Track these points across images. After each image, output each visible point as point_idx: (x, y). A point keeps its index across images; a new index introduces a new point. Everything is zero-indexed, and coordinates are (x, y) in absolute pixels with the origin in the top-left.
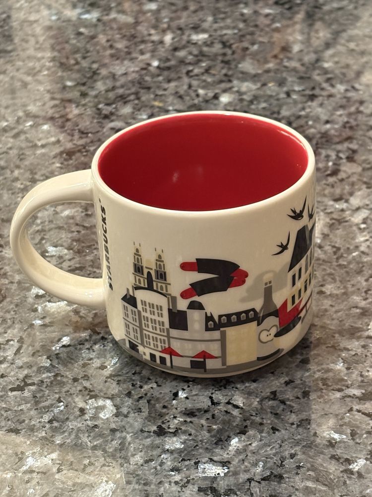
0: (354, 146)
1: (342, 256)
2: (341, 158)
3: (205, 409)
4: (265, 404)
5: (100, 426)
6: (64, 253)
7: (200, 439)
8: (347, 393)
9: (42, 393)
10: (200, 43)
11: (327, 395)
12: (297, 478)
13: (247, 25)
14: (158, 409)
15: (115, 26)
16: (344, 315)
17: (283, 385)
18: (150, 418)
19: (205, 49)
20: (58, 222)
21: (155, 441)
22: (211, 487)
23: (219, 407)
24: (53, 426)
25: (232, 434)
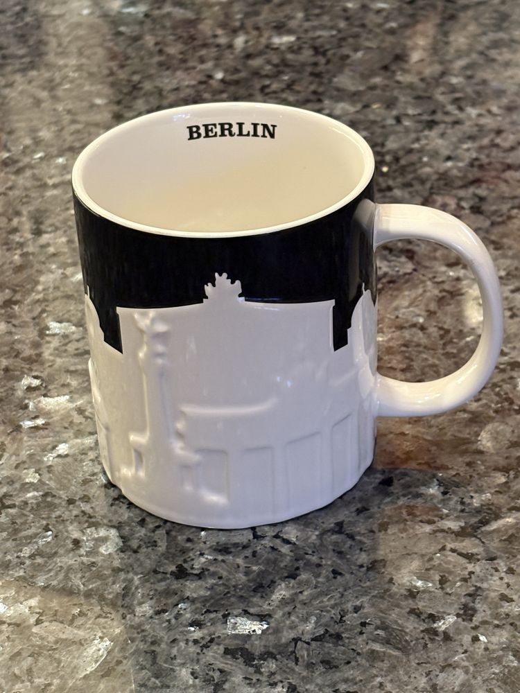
0: (482, 192)
1: (451, 342)
2: (463, 208)
3: (245, 544)
4: (326, 538)
5: (99, 565)
6: (71, 331)
7: (234, 583)
8: (439, 525)
9: (24, 518)
10: (283, 48)
11: (413, 528)
12: (360, 639)
13: (351, 25)
14: (179, 542)
15: (168, 24)
16: (446, 421)
17: (354, 514)
18: (168, 555)
19: (290, 56)
20: (66, 289)
21: (173, 584)
22: (242, 649)
23: (263, 542)
24: (35, 563)
25: (277, 578)
